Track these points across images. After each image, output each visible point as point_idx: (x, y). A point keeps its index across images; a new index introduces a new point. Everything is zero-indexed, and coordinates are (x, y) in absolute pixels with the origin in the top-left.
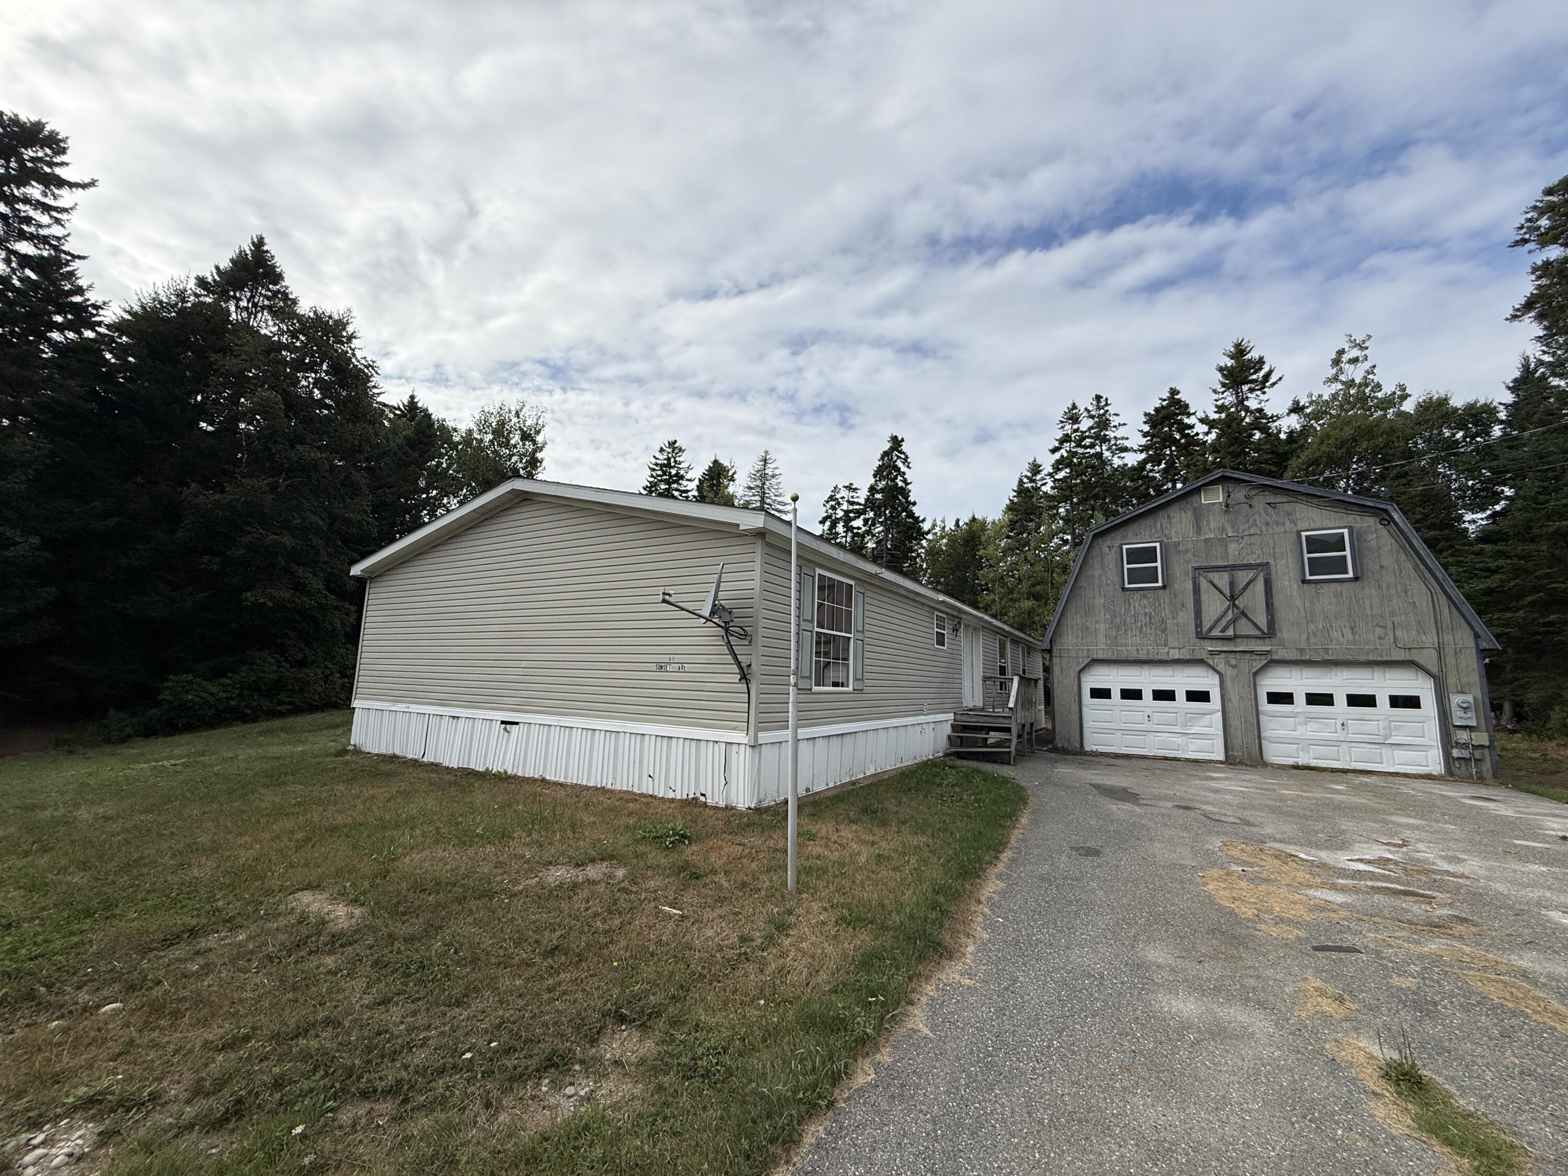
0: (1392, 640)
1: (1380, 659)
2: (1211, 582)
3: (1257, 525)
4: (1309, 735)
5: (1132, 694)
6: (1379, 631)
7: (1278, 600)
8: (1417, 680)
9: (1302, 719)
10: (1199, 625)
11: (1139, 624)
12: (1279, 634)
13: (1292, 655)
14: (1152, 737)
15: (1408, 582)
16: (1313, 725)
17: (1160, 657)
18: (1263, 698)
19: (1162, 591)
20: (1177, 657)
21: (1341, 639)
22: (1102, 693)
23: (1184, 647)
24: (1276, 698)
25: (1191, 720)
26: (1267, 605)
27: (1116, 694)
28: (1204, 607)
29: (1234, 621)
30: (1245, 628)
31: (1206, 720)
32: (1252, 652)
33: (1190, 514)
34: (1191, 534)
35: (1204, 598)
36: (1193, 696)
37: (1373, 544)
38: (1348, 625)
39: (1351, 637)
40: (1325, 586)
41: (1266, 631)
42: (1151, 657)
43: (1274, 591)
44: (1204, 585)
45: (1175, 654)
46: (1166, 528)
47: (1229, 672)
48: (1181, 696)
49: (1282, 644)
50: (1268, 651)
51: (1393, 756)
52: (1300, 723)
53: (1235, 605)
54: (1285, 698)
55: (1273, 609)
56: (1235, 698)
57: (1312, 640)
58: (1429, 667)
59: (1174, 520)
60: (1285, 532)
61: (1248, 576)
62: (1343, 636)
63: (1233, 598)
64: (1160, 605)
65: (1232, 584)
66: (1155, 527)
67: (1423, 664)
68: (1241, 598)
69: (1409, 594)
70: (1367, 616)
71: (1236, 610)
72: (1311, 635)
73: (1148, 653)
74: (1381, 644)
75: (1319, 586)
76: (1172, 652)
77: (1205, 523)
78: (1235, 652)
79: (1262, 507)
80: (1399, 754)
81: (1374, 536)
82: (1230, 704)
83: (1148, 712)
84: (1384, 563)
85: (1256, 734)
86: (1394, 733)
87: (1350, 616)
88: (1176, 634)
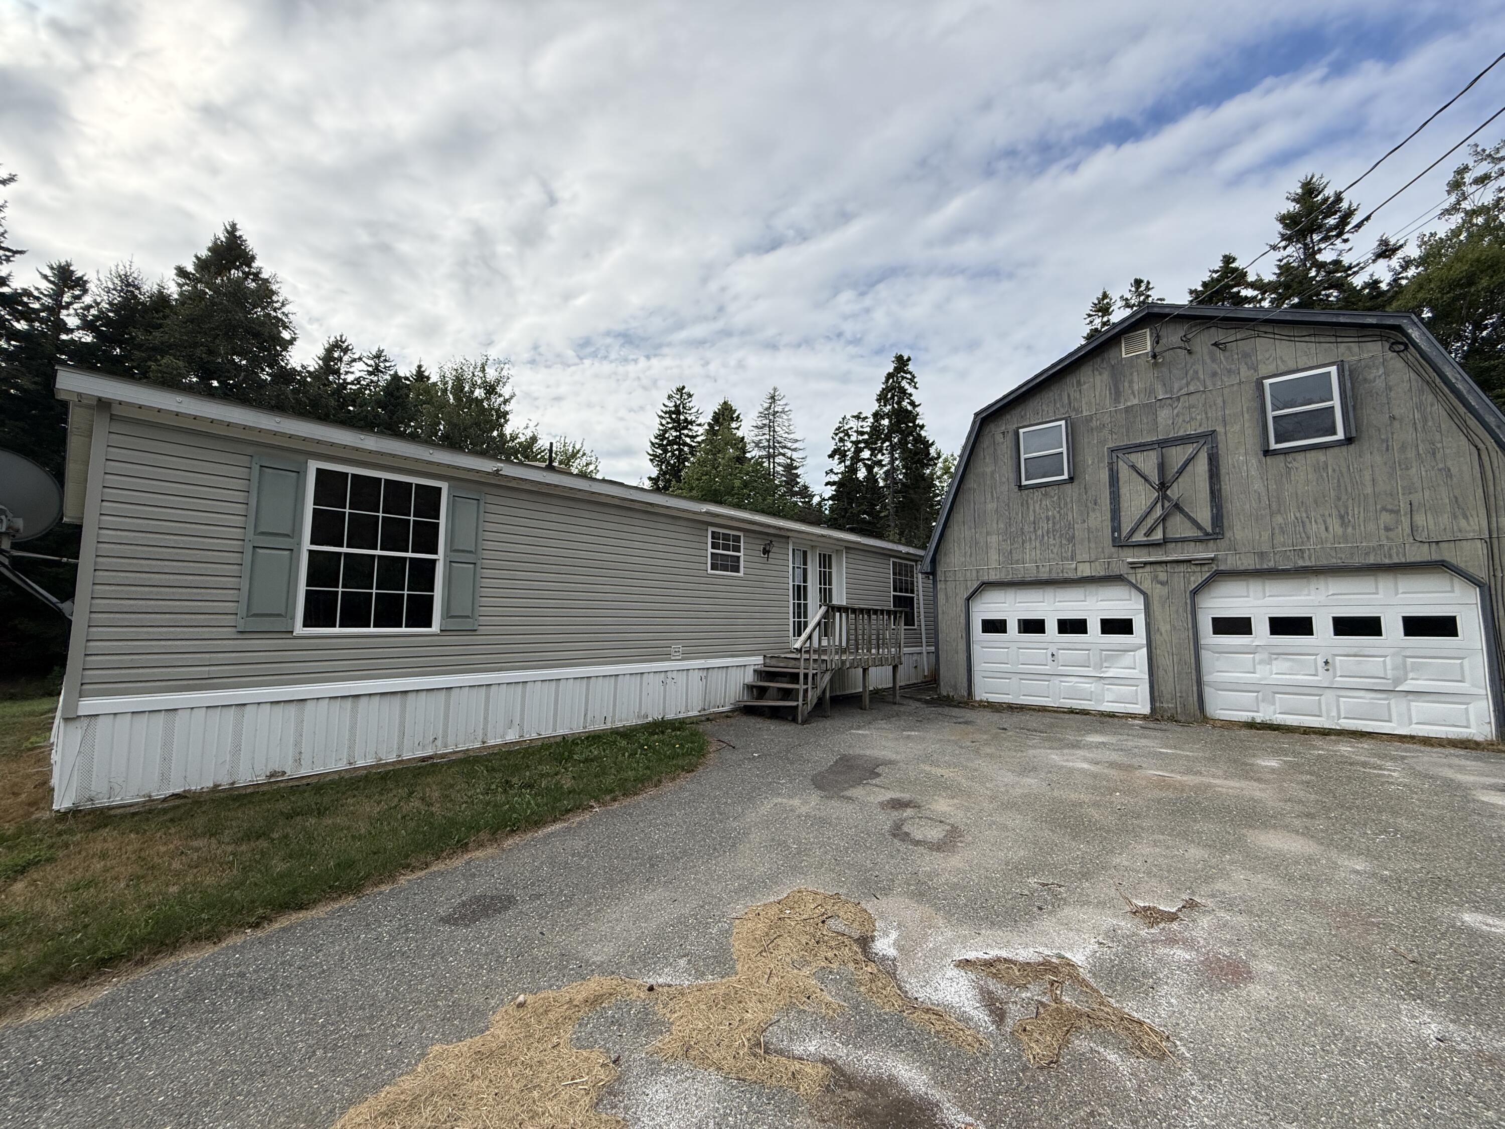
0: (1408, 531)
1: (1387, 561)
2: (1133, 467)
3: (1198, 379)
4: (1276, 678)
5: (1033, 626)
6: (1385, 518)
7: (1228, 486)
8: (1453, 591)
9: (1265, 656)
10: (1116, 527)
11: (1040, 532)
12: (1228, 534)
13: (1248, 563)
14: (1057, 682)
15: (1438, 437)
16: (1280, 665)
17: (1066, 575)
18: (1206, 626)
19: (1069, 486)
20: (1087, 573)
21: (1324, 535)
22: (995, 626)
23: (1097, 560)
24: (1224, 626)
25: (1108, 658)
26: (1212, 492)
27: (1013, 626)
28: (1124, 505)
29: (1164, 519)
30: (1179, 527)
31: (1128, 659)
32: (1189, 561)
33: (1106, 376)
34: (1108, 402)
35: (1124, 491)
36: (1112, 626)
37: (1380, 384)
38: (1335, 513)
39: (1339, 531)
40: (1300, 457)
41: (1209, 530)
42: (1054, 576)
43: (1223, 471)
44: (1124, 471)
45: (1085, 570)
46: (1075, 399)
47: (1158, 591)
48: (1094, 626)
49: (1233, 547)
50: (1212, 559)
51: (1409, 710)
52: (1261, 662)
53: (1165, 497)
54: (1241, 626)
55: (1220, 497)
56: (1165, 628)
57: (1279, 538)
58: (1471, 570)
59: (1085, 387)
60: (1240, 383)
61: (1184, 454)
62: (1327, 529)
63: (1163, 486)
64: (1066, 504)
65: (1162, 467)
66: (1061, 399)
67: (1462, 565)
68: (1175, 485)
69: (1438, 456)
70: (1366, 497)
71: (1167, 504)
72: (1277, 531)
73: (1050, 571)
74: (1388, 538)
75: (1290, 458)
76: (1081, 567)
77: (1126, 384)
78: (1166, 562)
79: (1205, 350)
80: (1419, 707)
81: (1381, 371)
82: (1158, 636)
83: (1053, 649)
84: (1396, 412)
85: (1194, 678)
86: (1411, 675)
87: (1339, 499)
88: (1086, 543)
